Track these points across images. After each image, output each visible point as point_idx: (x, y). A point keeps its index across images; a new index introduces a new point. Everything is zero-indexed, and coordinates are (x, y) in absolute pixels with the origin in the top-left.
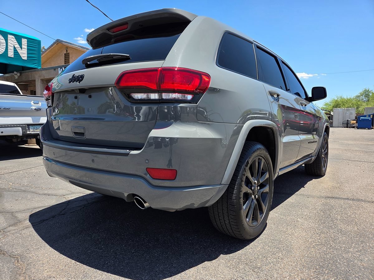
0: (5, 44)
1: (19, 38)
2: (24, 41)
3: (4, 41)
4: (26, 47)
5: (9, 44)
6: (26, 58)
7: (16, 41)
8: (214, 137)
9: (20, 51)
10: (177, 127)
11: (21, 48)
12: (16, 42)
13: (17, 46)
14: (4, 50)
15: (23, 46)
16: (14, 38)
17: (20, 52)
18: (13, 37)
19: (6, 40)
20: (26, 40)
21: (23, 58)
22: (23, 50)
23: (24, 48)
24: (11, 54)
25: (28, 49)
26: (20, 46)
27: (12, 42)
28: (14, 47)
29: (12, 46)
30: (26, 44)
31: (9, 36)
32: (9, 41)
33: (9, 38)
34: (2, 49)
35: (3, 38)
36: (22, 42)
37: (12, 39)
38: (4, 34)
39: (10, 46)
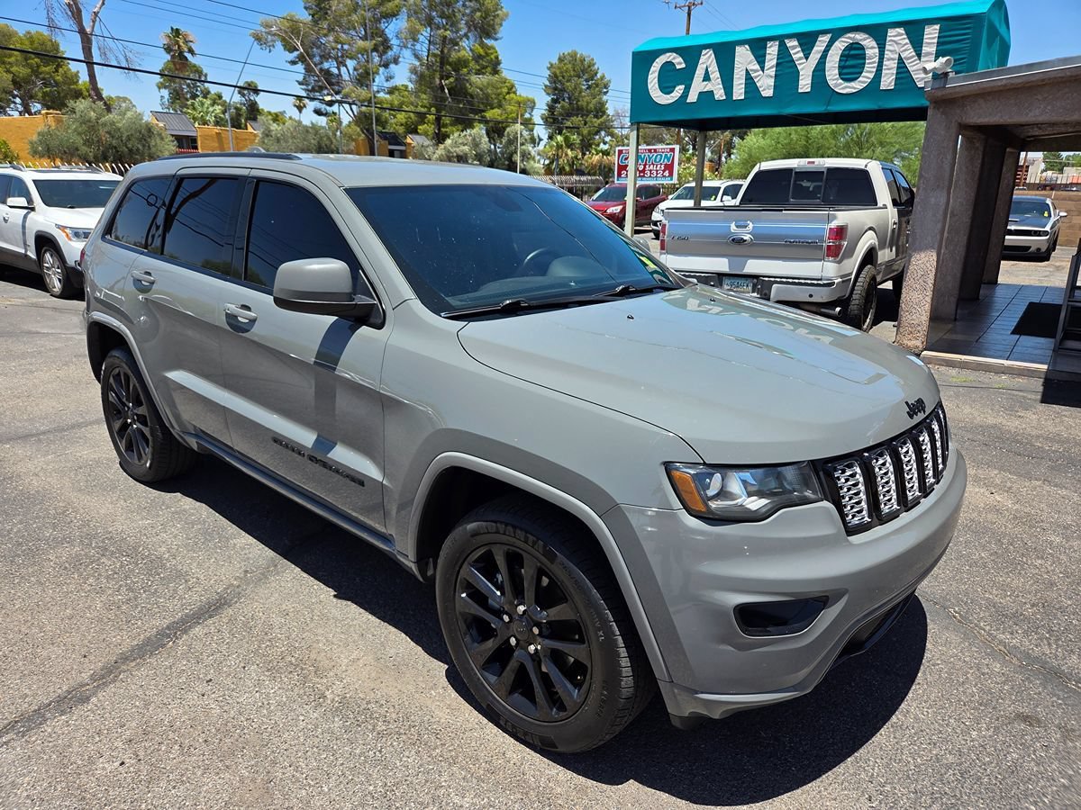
0: (877, 59)
1: (914, 30)
2: (931, 34)
3: (877, 50)
4: (933, 49)
5: (888, 54)
7: (907, 41)
9: (913, 66)
11: (919, 56)
12: (906, 44)
13: (909, 52)
14: (872, 76)
15: (925, 49)
16: (902, 34)
17: (914, 68)
18: (901, 30)
19: (882, 47)
20: (937, 27)
21: (920, 85)
22: (923, 59)
23: (928, 54)
24: (888, 82)
26: (915, 51)
27: (896, 48)
28: (900, 58)
29: (893, 59)
30: (936, 41)
31: (891, 32)
32: (887, 47)
33: (888, 39)
34: (868, 72)
35: (874, 44)
36: (925, 37)
37: (897, 38)
38: (878, 32)
39: (888, 60)
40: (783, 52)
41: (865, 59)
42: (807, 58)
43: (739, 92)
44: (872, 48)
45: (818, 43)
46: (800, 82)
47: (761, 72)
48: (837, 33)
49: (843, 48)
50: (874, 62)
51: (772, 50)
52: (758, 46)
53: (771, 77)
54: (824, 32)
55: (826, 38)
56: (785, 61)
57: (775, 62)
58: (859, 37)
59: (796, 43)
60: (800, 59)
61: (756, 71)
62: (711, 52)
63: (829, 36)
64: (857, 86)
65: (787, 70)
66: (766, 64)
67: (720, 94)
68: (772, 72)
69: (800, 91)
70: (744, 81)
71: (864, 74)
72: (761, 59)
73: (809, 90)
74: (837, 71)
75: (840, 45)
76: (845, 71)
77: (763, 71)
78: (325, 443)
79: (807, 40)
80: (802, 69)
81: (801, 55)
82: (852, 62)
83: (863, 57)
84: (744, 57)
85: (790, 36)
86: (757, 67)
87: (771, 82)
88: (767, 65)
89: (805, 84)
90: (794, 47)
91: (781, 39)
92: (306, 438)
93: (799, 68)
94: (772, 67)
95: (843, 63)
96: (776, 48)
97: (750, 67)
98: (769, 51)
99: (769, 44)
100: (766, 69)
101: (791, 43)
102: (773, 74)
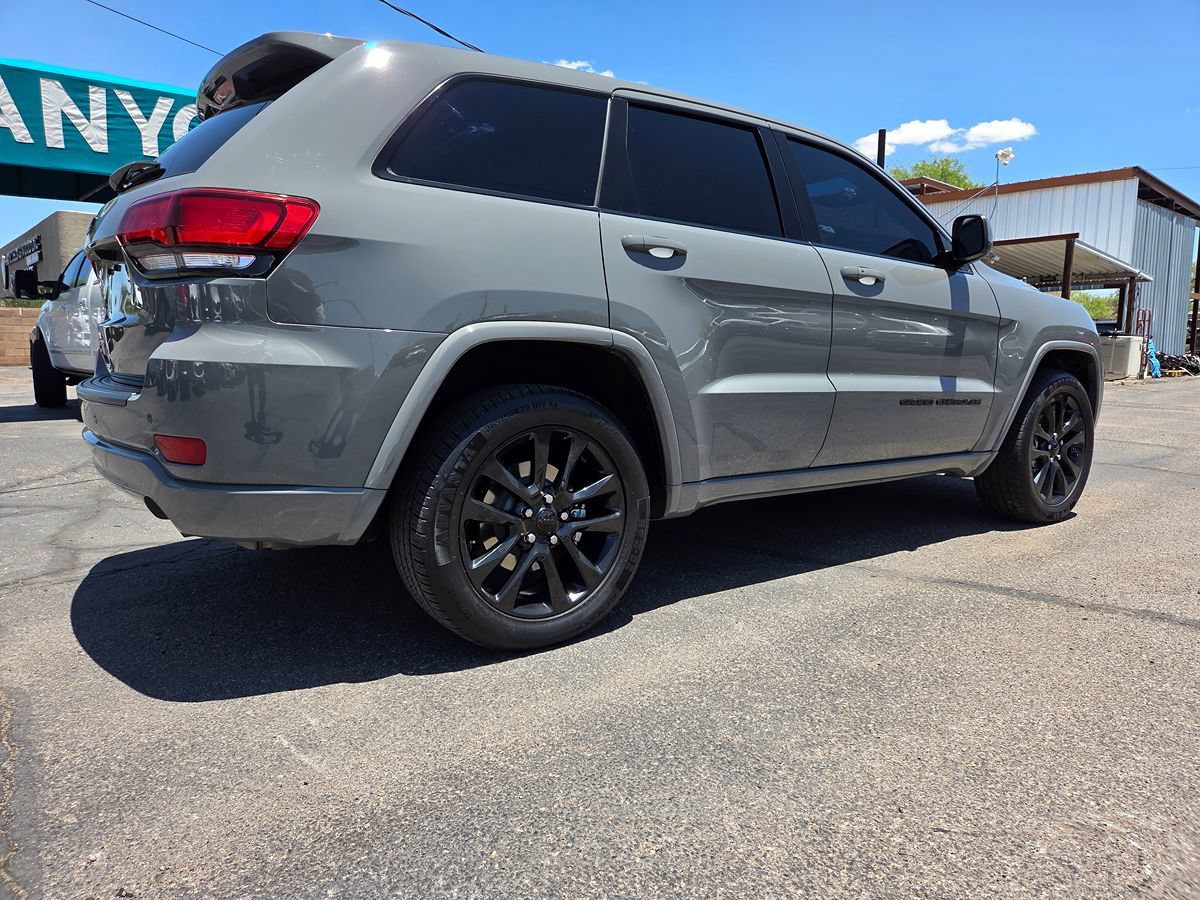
8: (323, 364)
10: (210, 337)
40: (113, 104)
42: (147, 118)
43: (55, 138)
45: (158, 105)
46: (144, 144)
47: (85, 121)
48: (179, 100)
49: (191, 118)
51: (97, 97)
53: (102, 129)
54: (166, 95)
55: (170, 102)
56: (119, 115)
57: (104, 112)
59: (130, 97)
60: (138, 117)
61: (77, 117)
63: (172, 100)
65: (122, 126)
66: (92, 112)
67: (21, 134)
68: (103, 123)
69: (145, 154)
70: (60, 126)
72: (84, 105)
73: (157, 155)
75: (185, 114)
77: (88, 119)
79: (146, 99)
80: (144, 129)
81: (139, 113)
84: (55, 95)
85: (123, 88)
86: (78, 112)
87: (104, 135)
88: (94, 113)
89: (150, 147)
90: (128, 102)
91: (110, 89)
92: (932, 385)
93: (140, 127)
94: (101, 118)
96: (104, 97)
97: (67, 110)
98: (92, 97)
99: (92, 89)
100: (92, 117)
101: (124, 96)
102: (105, 126)
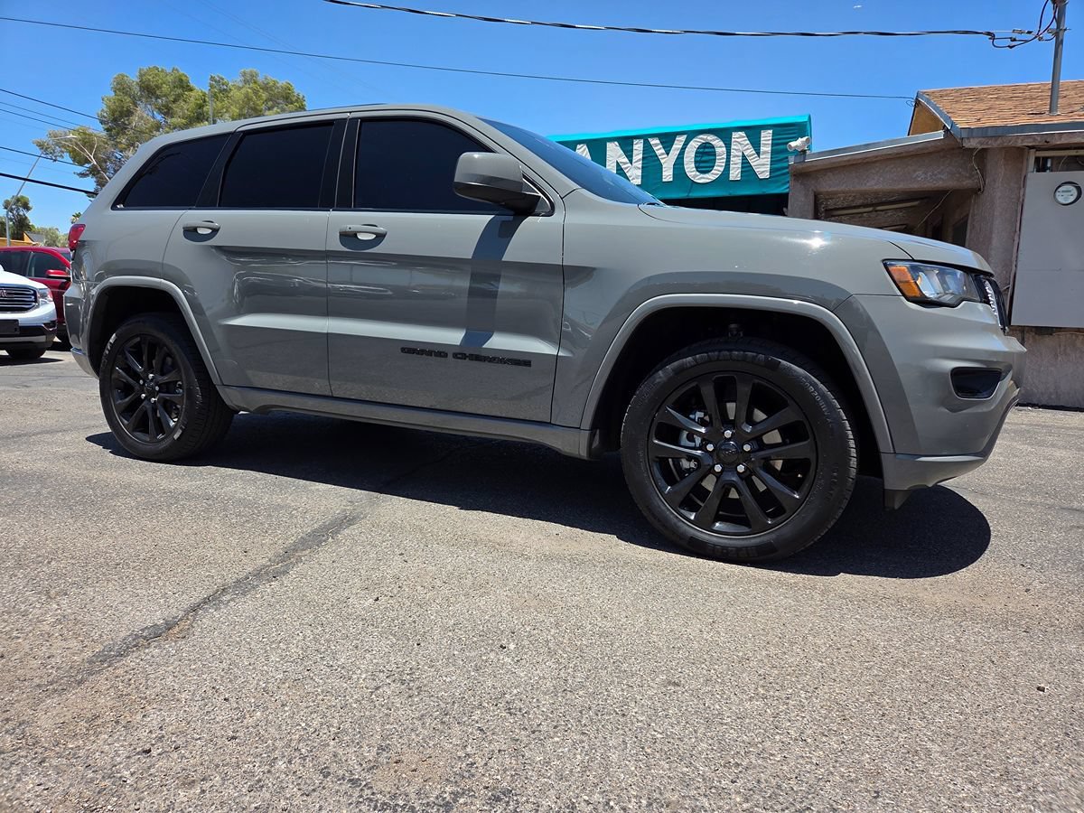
0: (725, 156)
1: (753, 133)
2: (767, 137)
3: (724, 149)
4: (769, 149)
5: (733, 152)
6: (766, 175)
7: (748, 142)
9: (754, 162)
11: (758, 154)
12: (748, 144)
13: (750, 151)
14: (722, 169)
15: (763, 149)
16: (744, 137)
17: (755, 164)
18: (743, 134)
19: (728, 146)
20: (771, 131)
21: (761, 177)
22: (761, 156)
23: (765, 152)
24: (735, 174)
25: (773, 152)
26: (755, 150)
27: (740, 147)
28: (743, 156)
29: (738, 156)
30: (770, 142)
31: (735, 135)
32: (733, 147)
33: (733, 140)
34: (719, 166)
35: (722, 143)
36: (762, 139)
37: (739, 139)
38: (725, 134)
39: (734, 157)
40: (648, 149)
41: (715, 155)
42: (668, 154)
44: (720, 147)
45: (676, 142)
46: (664, 173)
47: (629, 165)
48: (691, 135)
49: (697, 146)
50: (723, 158)
51: (638, 146)
52: (626, 143)
53: (639, 168)
54: (681, 133)
55: (683, 138)
56: (649, 155)
57: (641, 156)
58: (710, 138)
59: (658, 141)
60: (663, 154)
61: (625, 163)
62: (585, 146)
63: (685, 136)
64: (710, 177)
65: (651, 164)
68: (640, 164)
69: (664, 180)
70: (615, 170)
71: (715, 168)
72: (629, 154)
73: (671, 180)
74: (693, 165)
75: (695, 144)
76: (702, 165)
77: (631, 164)
78: (478, 334)
79: (667, 139)
80: (665, 162)
81: (663, 151)
82: (705, 158)
83: (714, 154)
84: (614, 152)
85: (653, 136)
86: (626, 160)
87: (639, 173)
88: (635, 159)
89: (668, 175)
90: (656, 145)
91: (645, 138)
92: (454, 337)
93: (662, 161)
94: (639, 160)
95: (698, 159)
96: (642, 145)
97: (620, 160)
98: (635, 147)
99: (635, 141)
100: (634, 161)
101: (654, 141)
102: (640, 166)
